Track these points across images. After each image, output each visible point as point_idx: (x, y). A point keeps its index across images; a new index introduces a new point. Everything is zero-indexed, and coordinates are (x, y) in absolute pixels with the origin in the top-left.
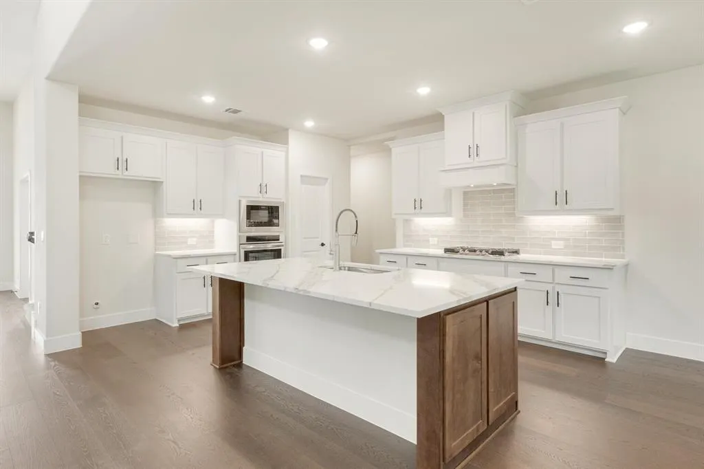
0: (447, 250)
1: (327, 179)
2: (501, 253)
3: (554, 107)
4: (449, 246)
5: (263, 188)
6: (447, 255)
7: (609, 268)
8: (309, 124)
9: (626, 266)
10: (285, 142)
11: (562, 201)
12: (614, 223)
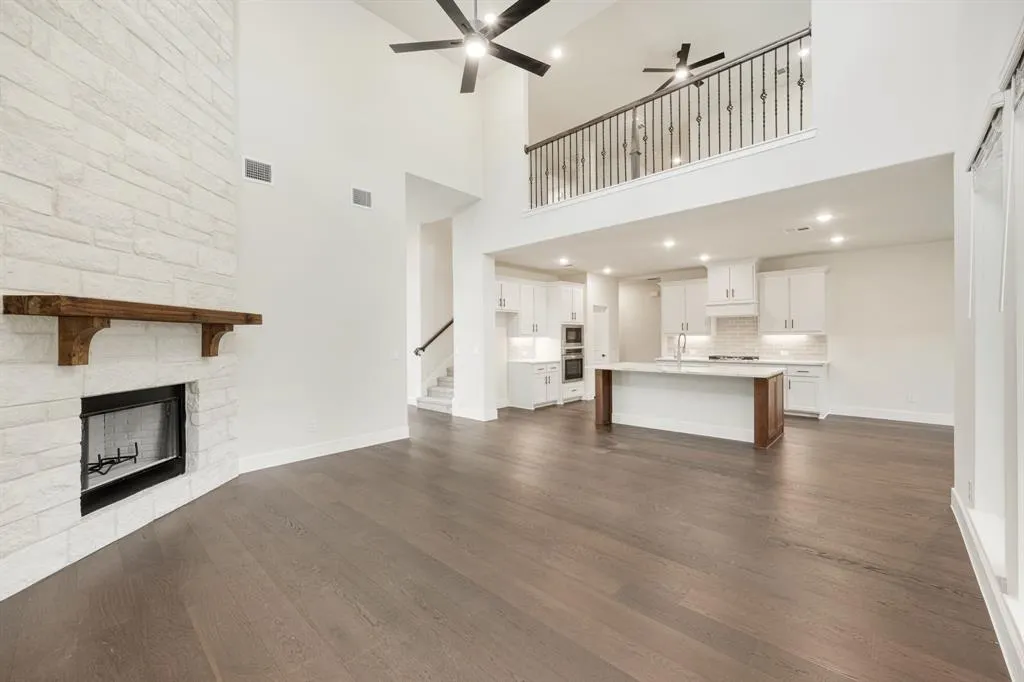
0: (710, 358)
1: (605, 308)
2: (751, 358)
3: (781, 268)
4: (713, 355)
5: (574, 316)
6: (712, 360)
7: (821, 366)
8: (607, 271)
9: (828, 365)
10: (583, 281)
11: (789, 326)
12: (821, 339)
